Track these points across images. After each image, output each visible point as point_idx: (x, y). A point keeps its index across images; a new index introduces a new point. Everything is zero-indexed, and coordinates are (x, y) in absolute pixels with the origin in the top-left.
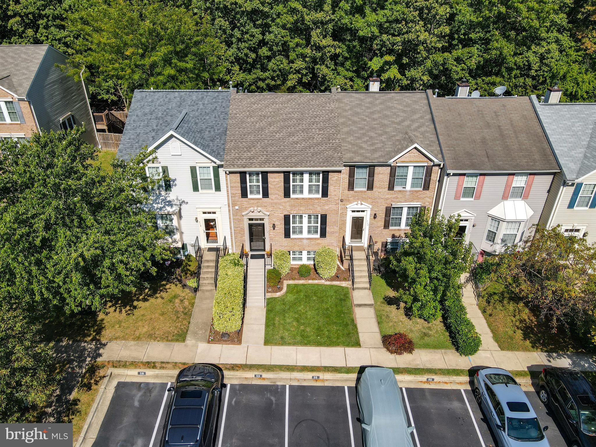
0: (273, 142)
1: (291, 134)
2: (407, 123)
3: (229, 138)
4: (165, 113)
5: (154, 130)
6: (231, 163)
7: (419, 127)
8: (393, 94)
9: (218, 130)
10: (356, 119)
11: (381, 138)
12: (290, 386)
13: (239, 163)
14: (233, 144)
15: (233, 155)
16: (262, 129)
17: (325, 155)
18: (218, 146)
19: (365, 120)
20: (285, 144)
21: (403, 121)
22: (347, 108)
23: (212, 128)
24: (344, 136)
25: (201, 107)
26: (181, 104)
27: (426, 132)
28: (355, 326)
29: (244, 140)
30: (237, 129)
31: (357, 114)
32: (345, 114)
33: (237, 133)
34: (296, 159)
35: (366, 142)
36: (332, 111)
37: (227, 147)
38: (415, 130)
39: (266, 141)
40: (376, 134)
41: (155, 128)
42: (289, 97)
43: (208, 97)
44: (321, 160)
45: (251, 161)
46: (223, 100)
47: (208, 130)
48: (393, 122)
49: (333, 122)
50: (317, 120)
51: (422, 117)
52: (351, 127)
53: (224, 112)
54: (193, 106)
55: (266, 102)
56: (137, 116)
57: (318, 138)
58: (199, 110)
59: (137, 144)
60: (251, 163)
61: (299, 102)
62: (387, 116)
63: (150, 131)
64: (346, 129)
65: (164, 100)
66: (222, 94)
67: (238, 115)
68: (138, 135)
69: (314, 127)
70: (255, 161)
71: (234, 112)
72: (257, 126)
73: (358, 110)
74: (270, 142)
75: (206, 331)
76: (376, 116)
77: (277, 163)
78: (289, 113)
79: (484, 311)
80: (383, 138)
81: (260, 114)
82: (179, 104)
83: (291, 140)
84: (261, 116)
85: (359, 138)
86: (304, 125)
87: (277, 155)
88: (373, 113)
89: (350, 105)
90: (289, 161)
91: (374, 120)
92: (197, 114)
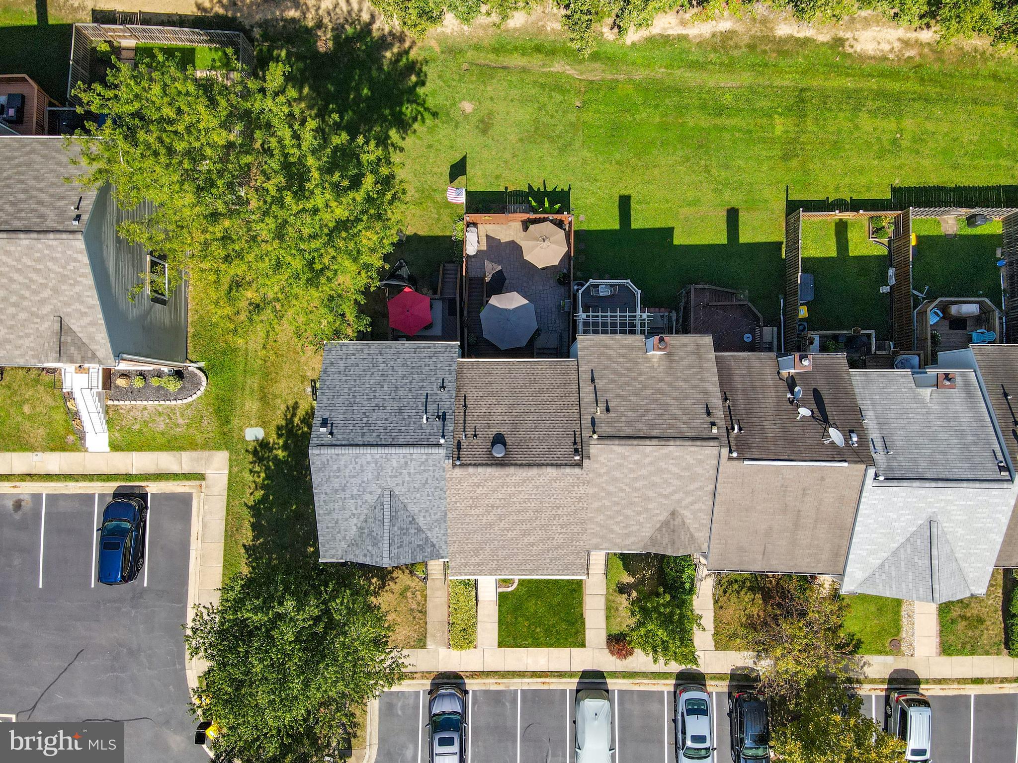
0: (504, 543)
1: (526, 533)
2: (677, 497)
3: (451, 539)
4: (361, 490)
5: (354, 514)
6: (458, 571)
7: (693, 503)
8: (671, 448)
9: (435, 514)
10: (612, 489)
11: (639, 518)
12: (522, 690)
13: (466, 571)
14: (456, 546)
15: (458, 561)
16: (490, 525)
17: (566, 561)
18: (437, 537)
19: (623, 490)
20: (519, 546)
21: (675, 492)
22: (602, 471)
23: (427, 511)
24: (592, 515)
25: (407, 479)
26: (379, 474)
27: (700, 510)
28: (583, 623)
29: (470, 541)
30: (459, 525)
31: (615, 480)
32: (598, 480)
33: (460, 530)
34: (531, 565)
35: (618, 523)
36: (580, 499)
37: (450, 552)
38: (686, 507)
39: (496, 543)
40: (634, 511)
41: (354, 511)
42: (524, 475)
43: (413, 462)
44: (560, 568)
45: (480, 568)
46: (435, 468)
47: (422, 514)
48: (661, 495)
49: (579, 516)
50: (559, 512)
51: (700, 488)
52: (603, 501)
53: (438, 487)
54: (396, 477)
55: (494, 483)
56: (326, 493)
57: (559, 539)
58: (405, 484)
59: (339, 535)
60: (481, 571)
61: (538, 483)
62: (654, 485)
63: (350, 517)
64: (596, 505)
65: (354, 468)
66: (431, 457)
67: (458, 505)
68: (337, 523)
69: (555, 522)
70: (484, 568)
71: (453, 499)
72: (484, 521)
73: (617, 474)
74: (501, 543)
75: (443, 633)
76: (639, 484)
77: (510, 570)
78: (525, 502)
79: (716, 602)
80: (641, 518)
81: (486, 502)
82: (376, 473)
83: (526, 540)
84: (488, 505)
85: (611, 517)
86: (542, 520)
87: (510, 561)
88: (636, 479)
89: (607, 466)
90: (523, 568)
91: (636, 490)
92: (403, 490)
